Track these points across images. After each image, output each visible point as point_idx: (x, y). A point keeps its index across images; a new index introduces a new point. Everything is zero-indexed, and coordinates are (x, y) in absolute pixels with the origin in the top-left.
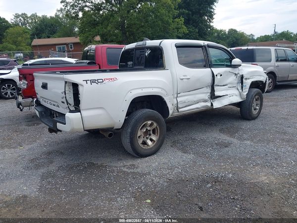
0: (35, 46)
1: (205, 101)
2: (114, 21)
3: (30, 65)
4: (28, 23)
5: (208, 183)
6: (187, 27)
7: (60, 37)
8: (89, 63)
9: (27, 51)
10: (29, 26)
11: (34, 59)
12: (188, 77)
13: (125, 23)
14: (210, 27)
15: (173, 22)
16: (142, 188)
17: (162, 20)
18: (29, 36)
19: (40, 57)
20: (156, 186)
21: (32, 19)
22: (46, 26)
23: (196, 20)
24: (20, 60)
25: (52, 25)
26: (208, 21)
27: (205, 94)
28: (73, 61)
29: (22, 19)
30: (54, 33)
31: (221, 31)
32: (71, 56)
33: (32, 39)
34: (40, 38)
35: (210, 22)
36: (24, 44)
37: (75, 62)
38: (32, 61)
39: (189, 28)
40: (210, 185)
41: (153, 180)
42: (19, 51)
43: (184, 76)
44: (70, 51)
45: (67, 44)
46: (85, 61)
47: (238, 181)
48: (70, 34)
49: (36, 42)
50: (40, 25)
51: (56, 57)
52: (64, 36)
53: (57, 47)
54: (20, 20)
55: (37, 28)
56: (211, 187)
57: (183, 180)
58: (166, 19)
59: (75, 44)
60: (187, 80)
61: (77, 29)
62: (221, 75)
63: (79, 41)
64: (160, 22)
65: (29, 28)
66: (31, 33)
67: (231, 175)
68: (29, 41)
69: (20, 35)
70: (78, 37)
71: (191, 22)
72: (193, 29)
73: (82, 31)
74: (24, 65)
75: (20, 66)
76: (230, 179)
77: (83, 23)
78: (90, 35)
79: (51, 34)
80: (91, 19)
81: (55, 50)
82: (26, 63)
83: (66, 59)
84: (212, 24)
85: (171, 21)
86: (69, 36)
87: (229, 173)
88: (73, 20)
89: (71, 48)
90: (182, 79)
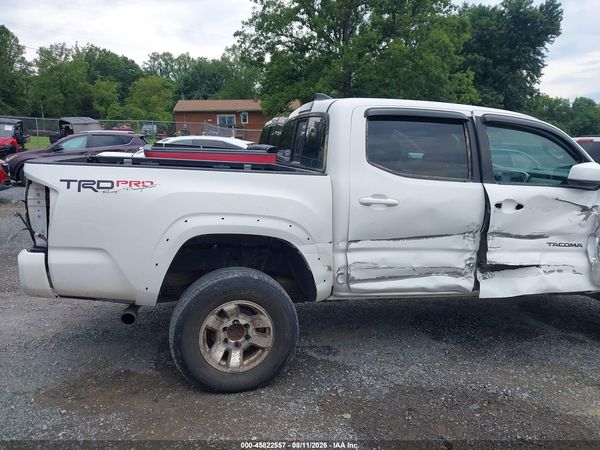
0: (178, 113)
1: (455, 273)
2: (330, 72)
3: (166, 145)
4: (172, 70)
5: (473, 401)
6: (479, 89)
7: (225, 98)
8: (270, 151)
9: (165, 122)
10: (174, 76)
11: (175, 136)
12: (390, 201)
13: (351, 78)
14: (532, 91)
15: (450, 78)
16: (339, 391)
17: (426, 74)
18: (171, 94)
19: (186, 133)
20: (365, 392)
21: (180, 64)
22: (203, 77)
23: (501, 77)
24: (151, 137)
25: (214, 75)
26: (529, 79)
27: (457, 253)
28: (243, 144)
29: (163, 63)
30: (217, 90)
31: (558, 101)
32: (243, 135)
33: (176, 100)
34: (189, 99)
35: (534, 81)
36: (162, 109)
37: (246, 147)
38: (171, 140)
39: (485, 92)
40: (476, 406)
41: (362, 381)
42: (151, 119)
43: (375, 196)
44: (242, 127)
45: (237, 113)
46: (265, 146)
47: (539, 408)
48: (244, 93)
49: (183, 105)
50: (193, 74)
51: (214, 135)
52: (233, 97)
53: (218, 116)
54: (159, 64)
55: (186, 81)
56: (478, 411)
57: (423, 390)
58: (436, 72)
59: (251, 113)
60: (384, 208)
61: (258, 85)
62: (519, 207)
63: (260, 108)
64: (423, 79)
65: (174, 80)
66: (175, 88)
67: (526, 395)
68: (171, 102)
69: (156, 90)
70: (260, 101)
71: (490, 80)
72: (492, 96)
73: (267, 90)
74: (156, 145)
75: (149, 147)
76: (523, 403)
77: (270, 74)
78: (280, 97)
79: (210, 92)
80: (287, 67)
81: (214, 122)
82: (160, 142)
83: (233, 141)
84: (536, 86)
85: (445, 76)
86: (242, 98)
87: (523, 390)
88: (254, 67)
89: (245, 120)
90: (368, 204)
